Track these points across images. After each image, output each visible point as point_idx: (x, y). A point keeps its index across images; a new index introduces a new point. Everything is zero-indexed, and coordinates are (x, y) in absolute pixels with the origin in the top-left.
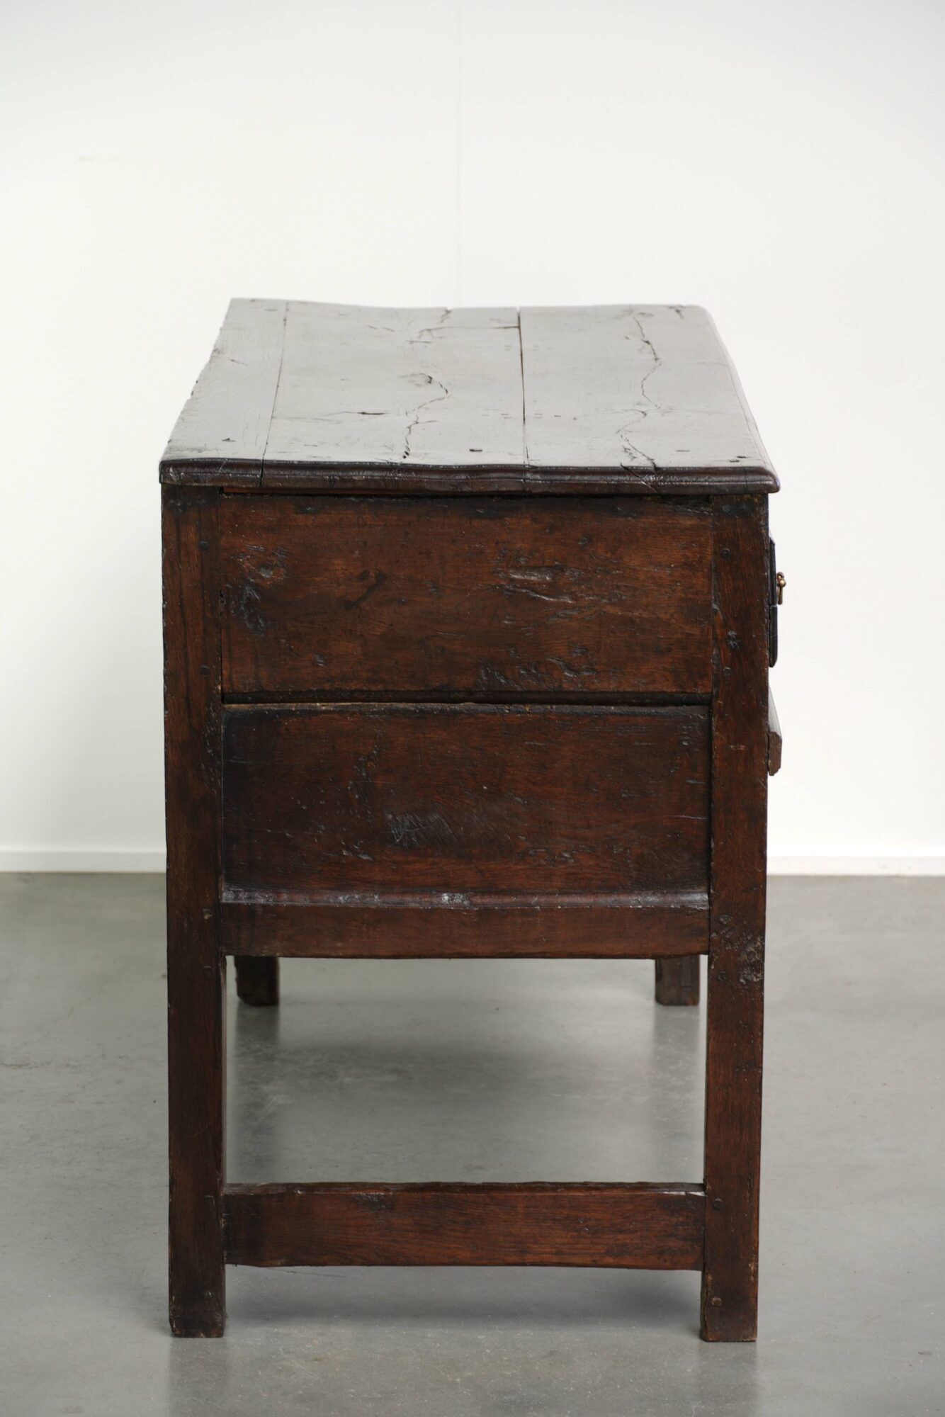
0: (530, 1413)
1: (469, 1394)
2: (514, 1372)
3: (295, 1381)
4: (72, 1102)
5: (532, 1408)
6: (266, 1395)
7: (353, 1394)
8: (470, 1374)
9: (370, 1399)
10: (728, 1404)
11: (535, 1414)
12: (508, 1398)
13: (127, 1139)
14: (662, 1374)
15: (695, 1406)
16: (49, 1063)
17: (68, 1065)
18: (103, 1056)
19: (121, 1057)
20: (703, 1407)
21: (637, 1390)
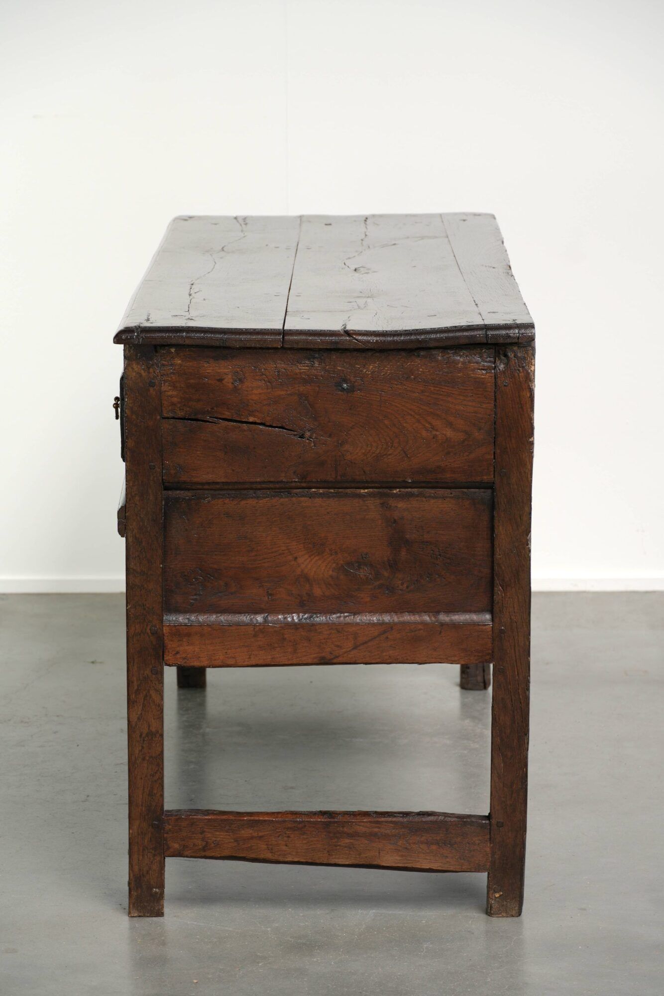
0: (316, 951)
1: (276, 939)
2: (307, 923)
3: (160, 931)
4: (24, 746)
5: (317, 948)
6: (140, 940)
7: (198, 939)
8: (277, 925)
9: (210, 942)
10: (448, 944)
11: (318, 951)
12: (301, 941)
13: (59, 771)
14: (405, 924)
15: (425, 946)
16: (9, 720)
17: (22, 722)
18: (46, 715)
19: (58, 716)
20: (431, 946)
21: (388, 935)
